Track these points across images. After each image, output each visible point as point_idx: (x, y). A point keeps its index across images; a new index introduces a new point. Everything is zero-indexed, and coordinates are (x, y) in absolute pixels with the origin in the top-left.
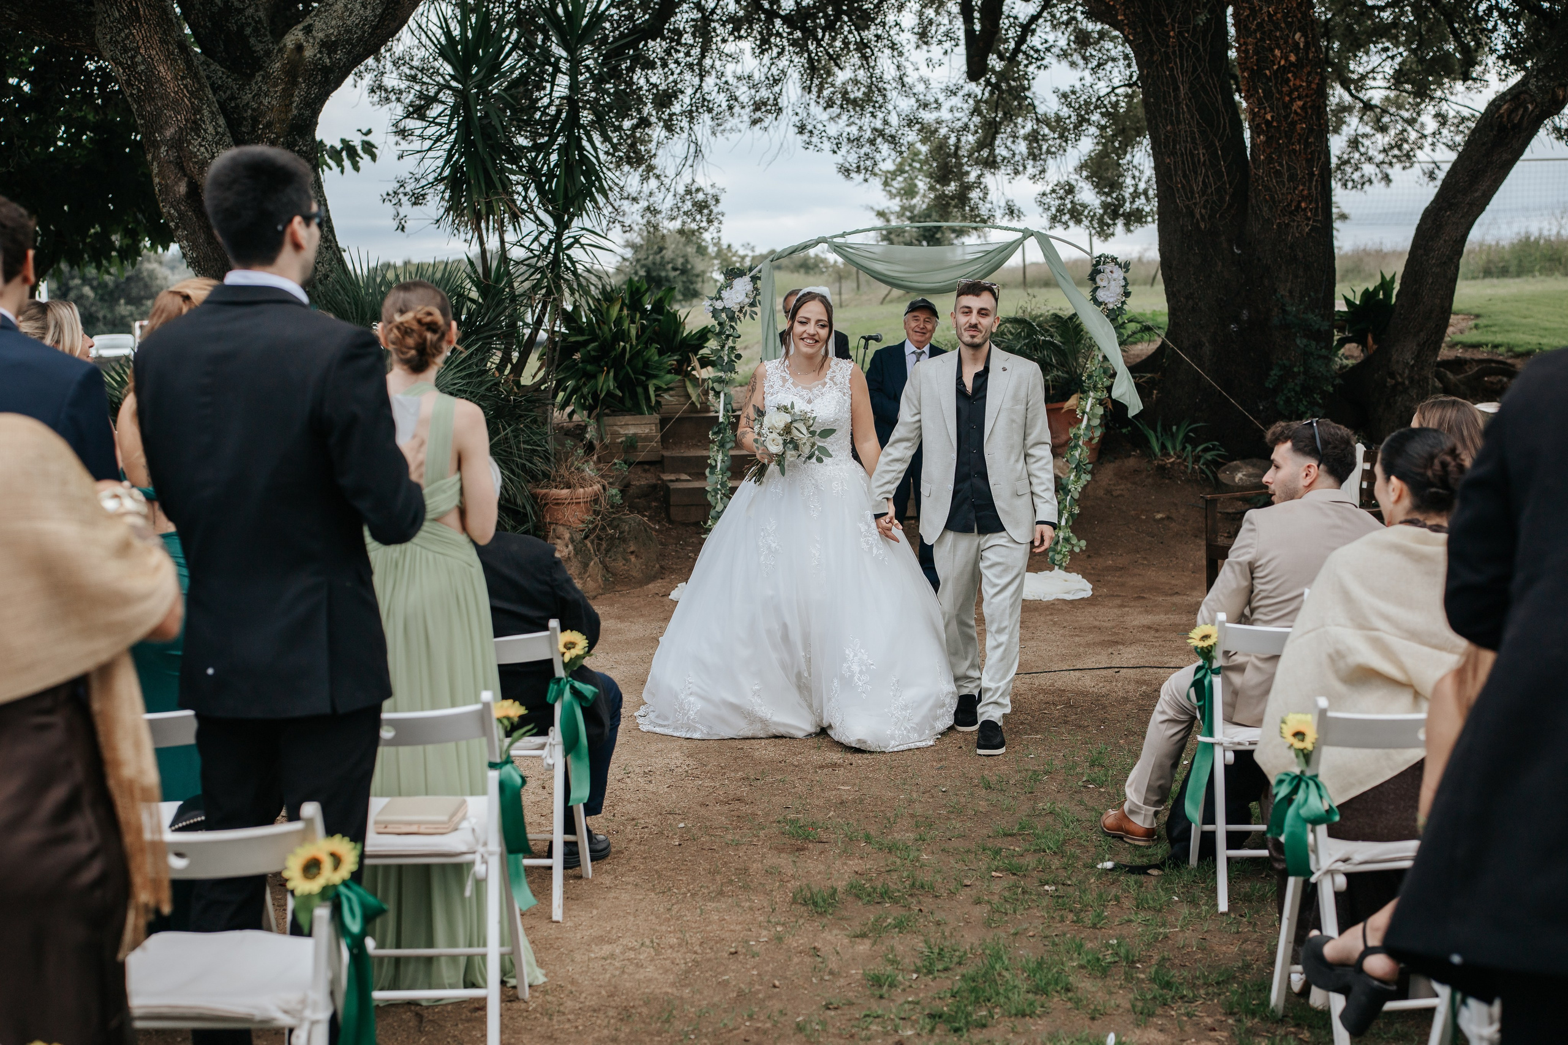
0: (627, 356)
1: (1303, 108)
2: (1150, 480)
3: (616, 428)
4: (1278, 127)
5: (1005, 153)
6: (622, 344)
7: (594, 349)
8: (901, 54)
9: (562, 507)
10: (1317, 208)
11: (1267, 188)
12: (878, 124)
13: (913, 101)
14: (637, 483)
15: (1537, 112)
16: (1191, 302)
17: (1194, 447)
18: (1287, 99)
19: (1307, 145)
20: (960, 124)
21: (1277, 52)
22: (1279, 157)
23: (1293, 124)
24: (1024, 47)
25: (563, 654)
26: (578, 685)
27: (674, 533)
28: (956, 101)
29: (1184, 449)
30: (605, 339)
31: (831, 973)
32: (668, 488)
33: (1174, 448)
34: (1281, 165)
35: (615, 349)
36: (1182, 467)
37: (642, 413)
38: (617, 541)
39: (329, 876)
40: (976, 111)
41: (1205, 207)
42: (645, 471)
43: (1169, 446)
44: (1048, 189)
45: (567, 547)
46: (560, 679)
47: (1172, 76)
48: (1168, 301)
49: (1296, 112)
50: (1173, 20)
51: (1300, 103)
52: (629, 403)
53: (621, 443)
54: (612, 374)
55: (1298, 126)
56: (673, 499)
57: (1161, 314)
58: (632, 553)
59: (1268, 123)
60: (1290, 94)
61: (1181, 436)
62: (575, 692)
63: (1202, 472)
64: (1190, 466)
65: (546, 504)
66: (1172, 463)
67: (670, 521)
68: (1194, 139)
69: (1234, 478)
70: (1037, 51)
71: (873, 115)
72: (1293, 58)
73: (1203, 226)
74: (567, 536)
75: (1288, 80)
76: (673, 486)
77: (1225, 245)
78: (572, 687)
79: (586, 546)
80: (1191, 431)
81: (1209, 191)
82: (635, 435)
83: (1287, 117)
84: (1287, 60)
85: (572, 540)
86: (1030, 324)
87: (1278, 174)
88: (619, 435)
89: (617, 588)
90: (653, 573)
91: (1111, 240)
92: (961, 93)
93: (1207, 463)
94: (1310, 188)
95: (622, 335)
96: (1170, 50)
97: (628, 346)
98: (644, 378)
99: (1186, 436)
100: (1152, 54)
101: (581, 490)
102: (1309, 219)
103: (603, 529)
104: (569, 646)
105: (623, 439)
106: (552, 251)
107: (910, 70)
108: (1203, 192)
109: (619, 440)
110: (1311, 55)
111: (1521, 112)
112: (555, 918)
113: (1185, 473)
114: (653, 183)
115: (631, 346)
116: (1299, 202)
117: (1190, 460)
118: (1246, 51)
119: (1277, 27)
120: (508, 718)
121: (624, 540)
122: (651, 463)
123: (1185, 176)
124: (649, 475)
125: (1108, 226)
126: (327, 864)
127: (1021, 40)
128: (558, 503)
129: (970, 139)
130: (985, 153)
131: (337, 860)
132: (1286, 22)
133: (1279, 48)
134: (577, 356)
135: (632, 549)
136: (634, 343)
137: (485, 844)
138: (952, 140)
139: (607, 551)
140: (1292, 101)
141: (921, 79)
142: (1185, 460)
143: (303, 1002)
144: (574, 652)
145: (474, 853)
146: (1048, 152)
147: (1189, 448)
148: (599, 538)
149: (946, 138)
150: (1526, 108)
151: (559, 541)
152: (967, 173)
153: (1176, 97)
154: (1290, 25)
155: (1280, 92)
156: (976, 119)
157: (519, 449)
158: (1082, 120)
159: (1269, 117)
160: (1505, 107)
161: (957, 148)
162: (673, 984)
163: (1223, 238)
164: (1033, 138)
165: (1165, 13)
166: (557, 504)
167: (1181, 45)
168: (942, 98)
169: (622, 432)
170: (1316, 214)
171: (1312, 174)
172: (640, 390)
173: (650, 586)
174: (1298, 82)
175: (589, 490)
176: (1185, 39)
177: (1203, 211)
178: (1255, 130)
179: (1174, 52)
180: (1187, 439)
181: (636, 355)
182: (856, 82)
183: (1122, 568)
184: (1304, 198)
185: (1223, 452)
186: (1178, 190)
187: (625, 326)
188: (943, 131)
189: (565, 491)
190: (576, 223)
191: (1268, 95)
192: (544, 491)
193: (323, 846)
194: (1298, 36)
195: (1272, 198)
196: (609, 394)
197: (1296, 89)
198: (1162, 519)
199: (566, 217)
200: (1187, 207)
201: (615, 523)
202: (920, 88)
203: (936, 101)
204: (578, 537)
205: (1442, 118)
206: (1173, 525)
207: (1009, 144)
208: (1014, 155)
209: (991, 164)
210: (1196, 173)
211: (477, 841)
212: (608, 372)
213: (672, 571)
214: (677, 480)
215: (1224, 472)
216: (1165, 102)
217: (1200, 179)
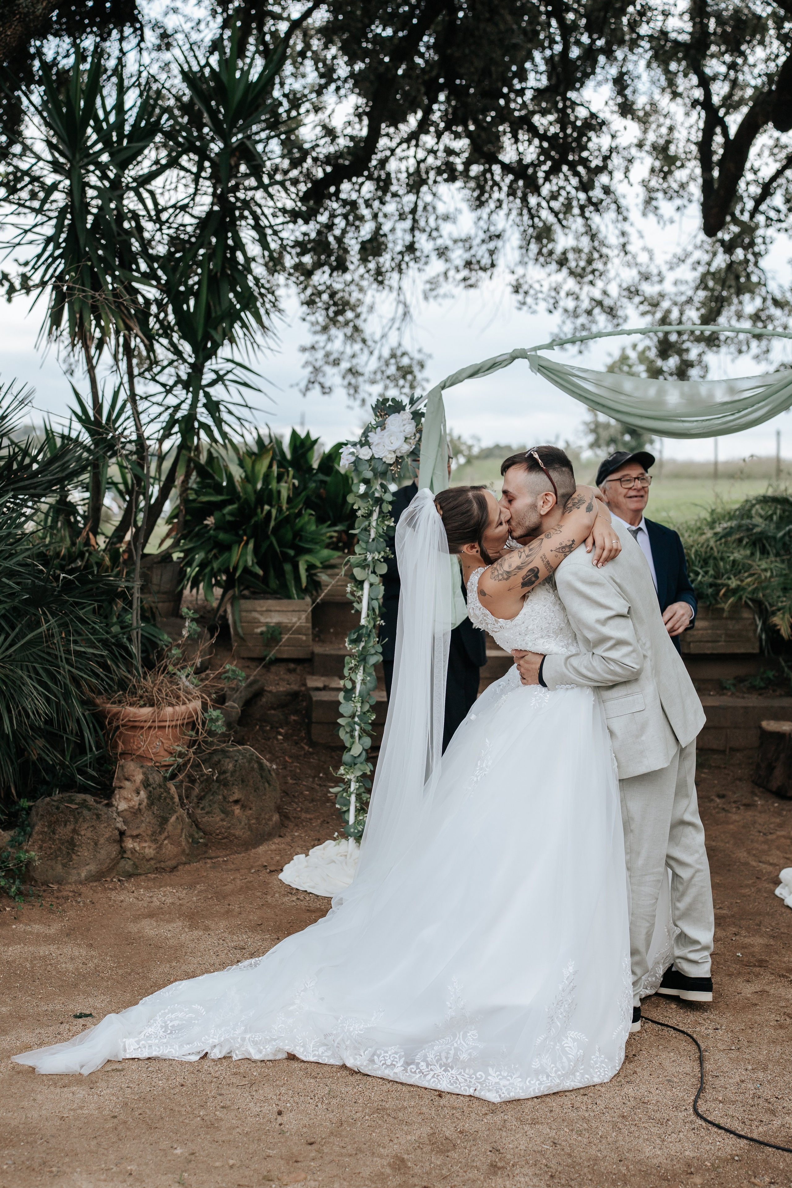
0: (272, 523)
3: (256, 615)
6: (267, 507)
7: (231, 514)
9: (138, 733)
14: (273, 689)
30: (246, 501)
32: (310, 698)
35: (256, 514)
37: (289, 597)
38: (216, 785)
42: (290, 671)
45: (138, 793)
52: (274, 583)
53: (262, 633)
54: (251, 546)
56: (316, 715)
58: (236, 802)
65: (118, 728)
70: (778, 211)
74: (139, 777)
76: (317, 696)
79: (168, 791)
82: (279, 624)
85: (146, 784)
88: (258, 623)
89: (211, 853)
90: (267, 829)
97: (274, 512)
98: (292, 553)
101: (169, 710)
103: (196, 766)
105: (264, 629)
109: (259, 630)
115: (280, 510)
121: (225, 784)
122: (297, 661)
124: (292, 677)
128: (134, 726)
134: (210, 521)
135: (236, 797)
136: (285, 506)
139: (200, 798)
141: (645, 249)
148: (191, 779)
151: (127, 784)
156: (702, 294)
157: (68, 652)
166: (134, 728)
169: (263, 619)
172: (288, 567)
173: (261, 849)
175: (180, 709)
181: (285, 521)
187: (274, 485)
189: (146, 711)
190: (222, 352)
192: (115, 708)
196: (246, 570)
199: (209, 345)
201: (216, 758)
203: (659, 274)
204: (156, 778)
212: (247, 544)
213: (299, 823)
214: (325, 688)
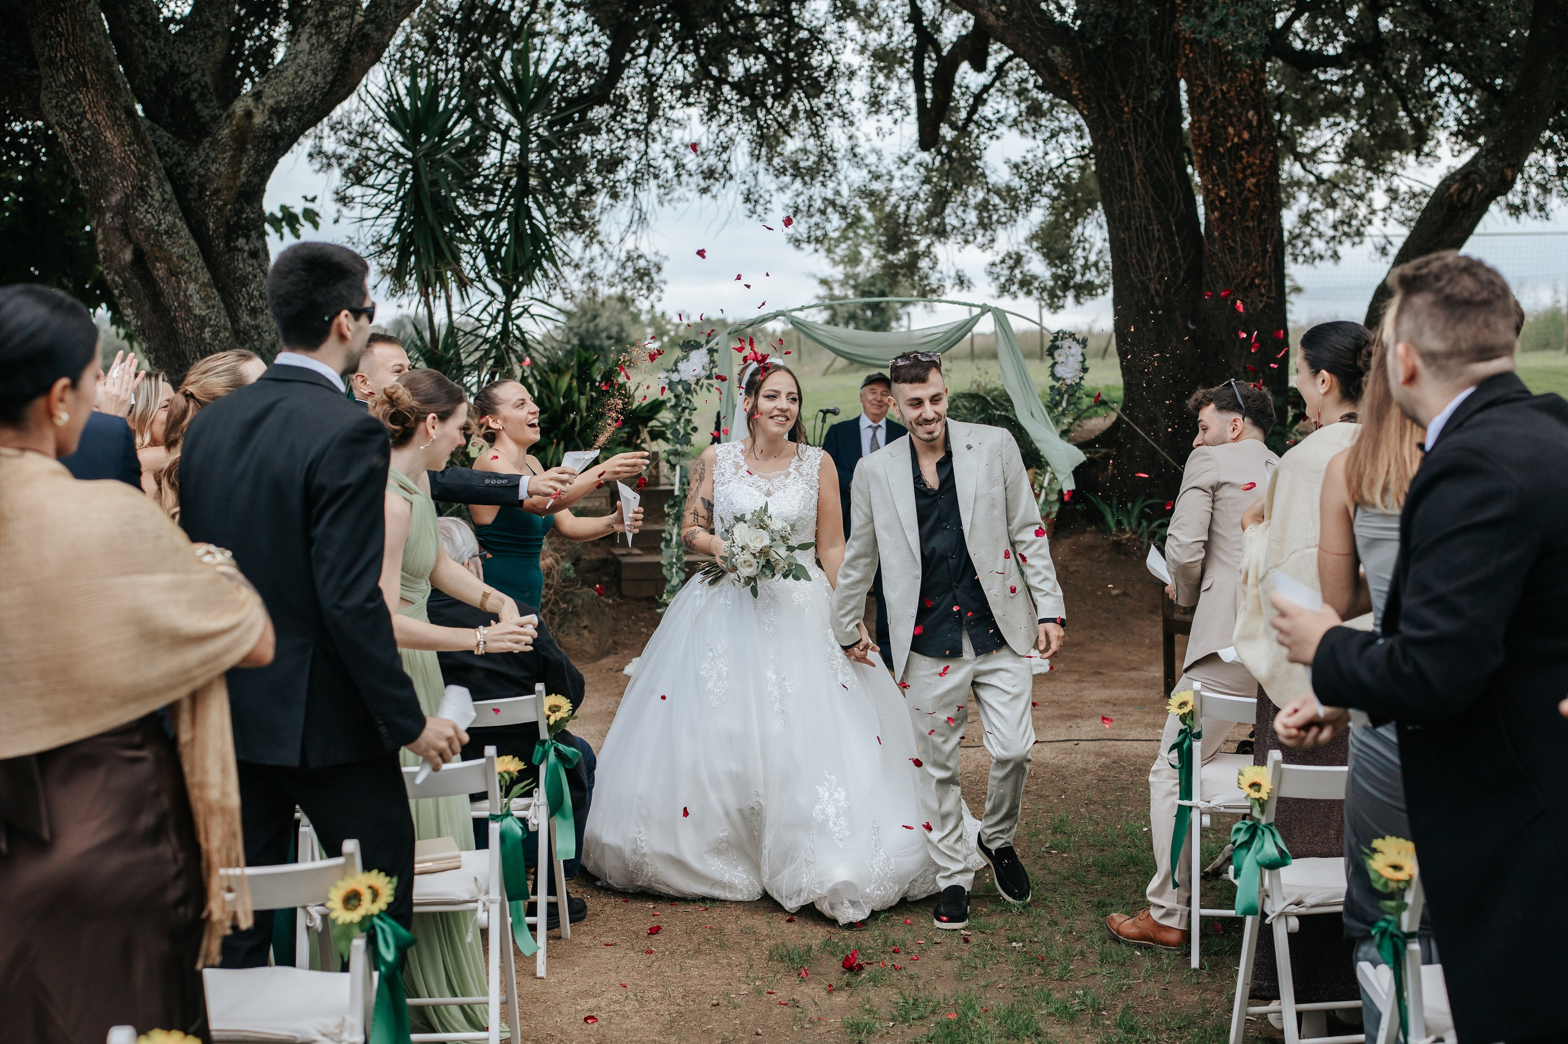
0: (578, 427)
1: (1256, 185)
2: (1106, 556)
4: (1232, 204)
5: (956, 222)
6: (573, 415)
8: (852, 123)
10: (1270, 285)
11: (1222, 265)
12: (830, 194)
13: (865, 172)
14: (588, 557)
15: (1486, 192)
16: (1146, 377)
17: (1150, 523)
18: (1240, 176)
19: (1261, 221)
20: (910, 193)
21: (1231, 130)
22: (1233, 233)
23: (1246, 201)
24: (976, 117)
25: (548, 717)
26: (561, 747)
27: (625, 608)
28: (909, 170)
29: (1139, 524)
30: (556, 411)
31: (811, 1022)
32: (619, 562)
33: (1130, 524)
34: (1235, 241)
35: (564, 421)
36: (1138, 543)
38: (570, 616)
39: (368, 907)
40: (927, 180)
41: (1160, 283)
43: (1125, 522)
44: (998, 259)
46: (544, 741)
47: (1127, 152)
48: (1124, 375)
49: (1249, 190)
50: (1128, 96)
51: (1253, 180)
55: (1252, 204)
56: (625, 574)
57: (1115, 388)
58: (585, 627)
59: (1222, 200)
60: (1243, 171)
61: (1136, 512)
62: (559, 754)
64: (1146, 540)
66: (1128, 539)
67: (621, 596)
68: (1148, 217)
70: (989, 121)
71: (823, 184)
72: (1246, 136)
73: (1157, 300)
75: (1242, 157)
76: (624, 560)
77: (1180, 320)
78: (557, 750)
80: (1147, 506)
81: (1164, 266)
83: (1240, 194)
84: (1240, 137)
86: (984, 399)
87: (1232, 250)
90: (607, 647)
91: (1061, 312)
92: (912, 162)
94: (1263, 265)
95: (571, 406)
96: (1125, 126)
97: (578, 418)
99: (1141, 511)
100: (1106, 128)
102: (1262, 295)
103: (556, 602)
104: (554, 709)
106: (500, 320)
107: (862, 141)
108: (1158, 268)
110: (1264, 133)
111: (1470, 191)
112: (539, 975)
113: (1140, 548)
114: (596, 249)
115: (581, 417)
116: (1253, 279)
117: (1146, 536)
118: (1200, 128)
119: (1230, 105)
120: (509, 773)
121: (576, 614)
123: (1139, 251)
124: (599, 550)
125: (1059, 298)
126: (367, 896)
127: (973, 110)
129: (920, 208)
130: (935, 222)
131: (375, 894)
132: (1239, 100)
133: (1233, 126)
135: (585, 623)
136: (585, 414)
137: (487, 893)
138: (902, 209)
139: (560, 625)
140: (1246, 178)
141: (873, 150)
142: (1140, 535)
143: (341, 1026)
144: (558, 715)
145: (476, 901)
146: (998, 222)
147: (1145, 523)
148: (552, 612)
149: (896, 207)
150: (1475, 188)
152: (916, 243)
153: (1131, 173)
154: (1243, 103)
155: (1233, 169)
156: (926, 187)
158: (1034, 191)
159: (1222, 194)
160: (1455, 187)
161: (906, 217)
162: (660, 1033)
163: (1177, 314)
164: (983, 207)
165: (1119, 89)
167: (1135, 121)
168: (893, 167)
170: (1270, 291)
171: (1265, 251)
173: (604, 661)
174: (1251, 160)
176: (1139, 114)
177: (1158, 286)
178: (1208, 204)
179: (1128, 128)
180: (1142, 515)
181: (586, 427)
182: (805, 151)
183: (1078, 645)
184: (1258, 275)
186: (1133, 265)
187: (576, 396)
188: (893, 199)
190: (525, 292)
191: (1222, 171)
193: (363, 881)
194: (1251, 114)
195: (1227, 275)
197: (1250, 166)
198: (1118, 595)
199: (515, 287)
200: (1142, 282)
201: (568, 597)
202: (872, 159)
203: (888, 172)
205: (1392, 193)
206: (1128, 601)
207: (960, 213)
208: (964, 224)
209: (941, 233)
210: (1150, 248)
211: (479, 890)
212: (558, 445)
213: (625, 646)
214: (628, 554)
216: (1120, 177)
217: (1155, 254)
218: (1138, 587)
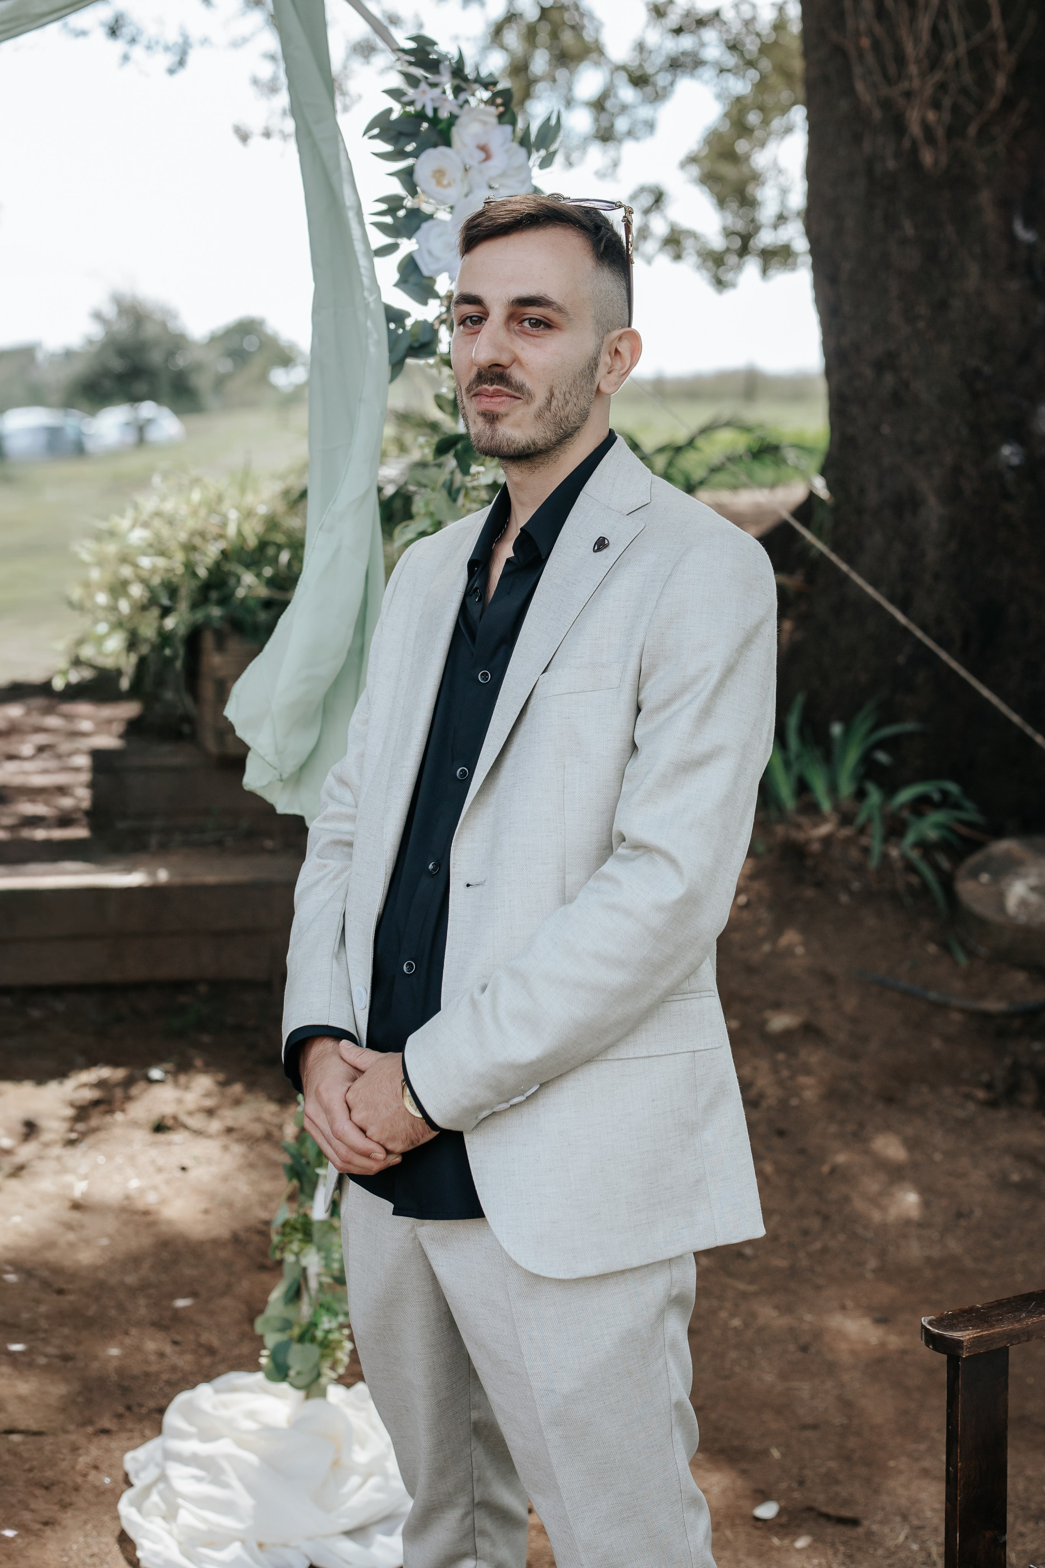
16: (889, 379)
17: (890, 790)
29: (860, 795)
36: (854, 854)
41: (936, 105)
61: (852, 758)
63: (910, 868)
64: (876, 846)
66: (827, 840)
69: (1000, 898)
73: (927, 157)
77: (990, 216)
80: (881, 745)
81: (949, 58)
93: (923, 845)
99: (867, 760)
108: (934, 62)
113: (859, 869)
117: (877, 830)
142: (862, 830)
147: (875, 796)
163: (985, 197)
177: (931, 116)
180: (869, 768)
185: (971, 813)
186: (861, 56)
198: (787, 1033)
200: (886, 104)
215: (974, 874)
217: (925, 23)
218: (850, 1003)
